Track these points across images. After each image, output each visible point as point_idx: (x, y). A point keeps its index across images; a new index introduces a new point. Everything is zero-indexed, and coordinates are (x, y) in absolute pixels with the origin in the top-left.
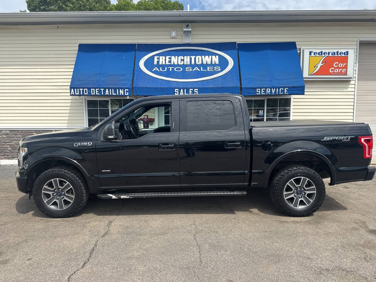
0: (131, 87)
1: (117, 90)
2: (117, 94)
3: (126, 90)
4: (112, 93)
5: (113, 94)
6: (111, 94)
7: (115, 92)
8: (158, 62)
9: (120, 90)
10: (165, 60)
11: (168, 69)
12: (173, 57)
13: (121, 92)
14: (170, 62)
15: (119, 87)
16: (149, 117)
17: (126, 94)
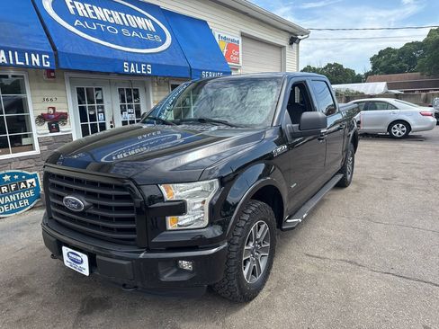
0: (52, 51)
1: (26, 54)
2: (25, 62)
3: (43, 56)
4: (14, 60)
5: (18, 63)
6: (12, 62)
7: (22, 58)
8: (75, 10)
9: (33, 55)
10: (85, 9)
11: (98, 27)
12: (94, 7)
13: (35, 60)
14: (94, 14)
15: (28, 48)
16: (57, 111)
17: (44, 65)
